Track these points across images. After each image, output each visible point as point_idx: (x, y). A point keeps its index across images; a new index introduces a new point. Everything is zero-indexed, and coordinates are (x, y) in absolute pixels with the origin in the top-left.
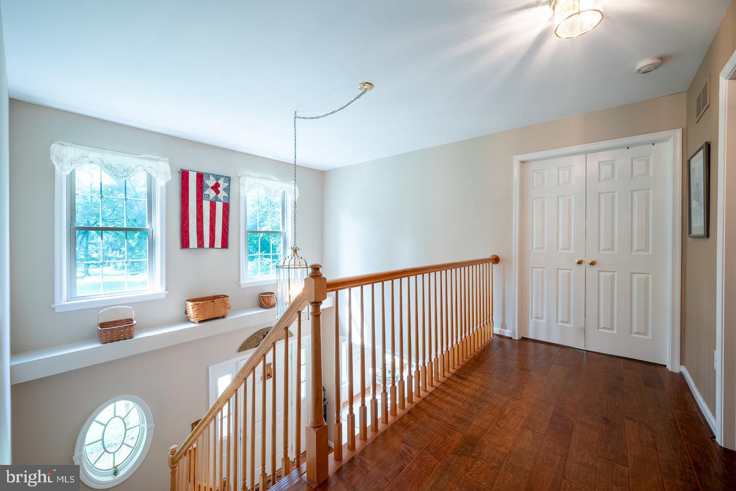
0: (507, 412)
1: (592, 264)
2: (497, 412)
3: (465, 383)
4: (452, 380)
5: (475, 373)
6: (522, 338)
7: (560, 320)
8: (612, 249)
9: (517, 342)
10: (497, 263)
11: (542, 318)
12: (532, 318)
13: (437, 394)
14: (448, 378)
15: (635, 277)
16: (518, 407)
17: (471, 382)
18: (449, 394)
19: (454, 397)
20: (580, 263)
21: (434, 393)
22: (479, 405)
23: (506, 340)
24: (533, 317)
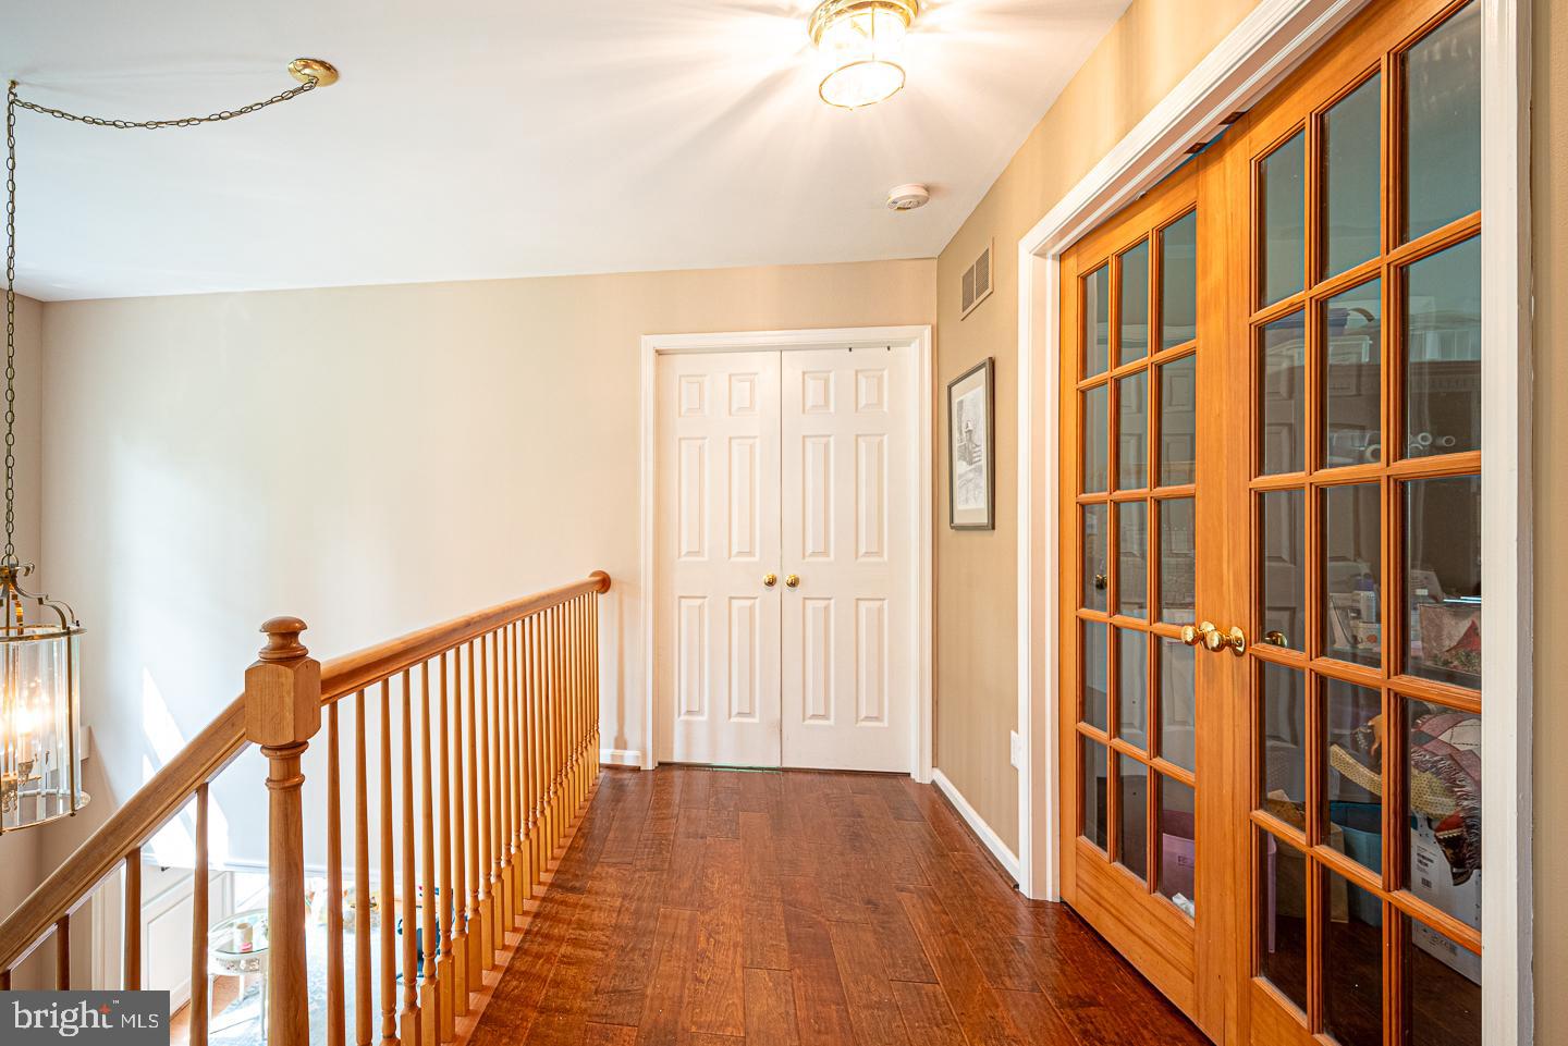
0: (702, 945)
1: (793, 584)
2: (684, 950)
3: (584, 899)
4: (552, 900)
5: (598, 869)
6: (660, 764)
7: (734, 712)
8: (826, 553)
9: (650, 777)
10: (606, 591)
11: (700, 712)
12: (679, 715)
13: (535, 948)
14: (544, 899)
15: (863, 606)
16: (717, 925)
17: (597, 893)
18: (561, 940)
19: (575, 942)
20: (771, 583)
21: (526, 946)
22: (641, 946)
23: (626, 776)
24: (683, 711)
